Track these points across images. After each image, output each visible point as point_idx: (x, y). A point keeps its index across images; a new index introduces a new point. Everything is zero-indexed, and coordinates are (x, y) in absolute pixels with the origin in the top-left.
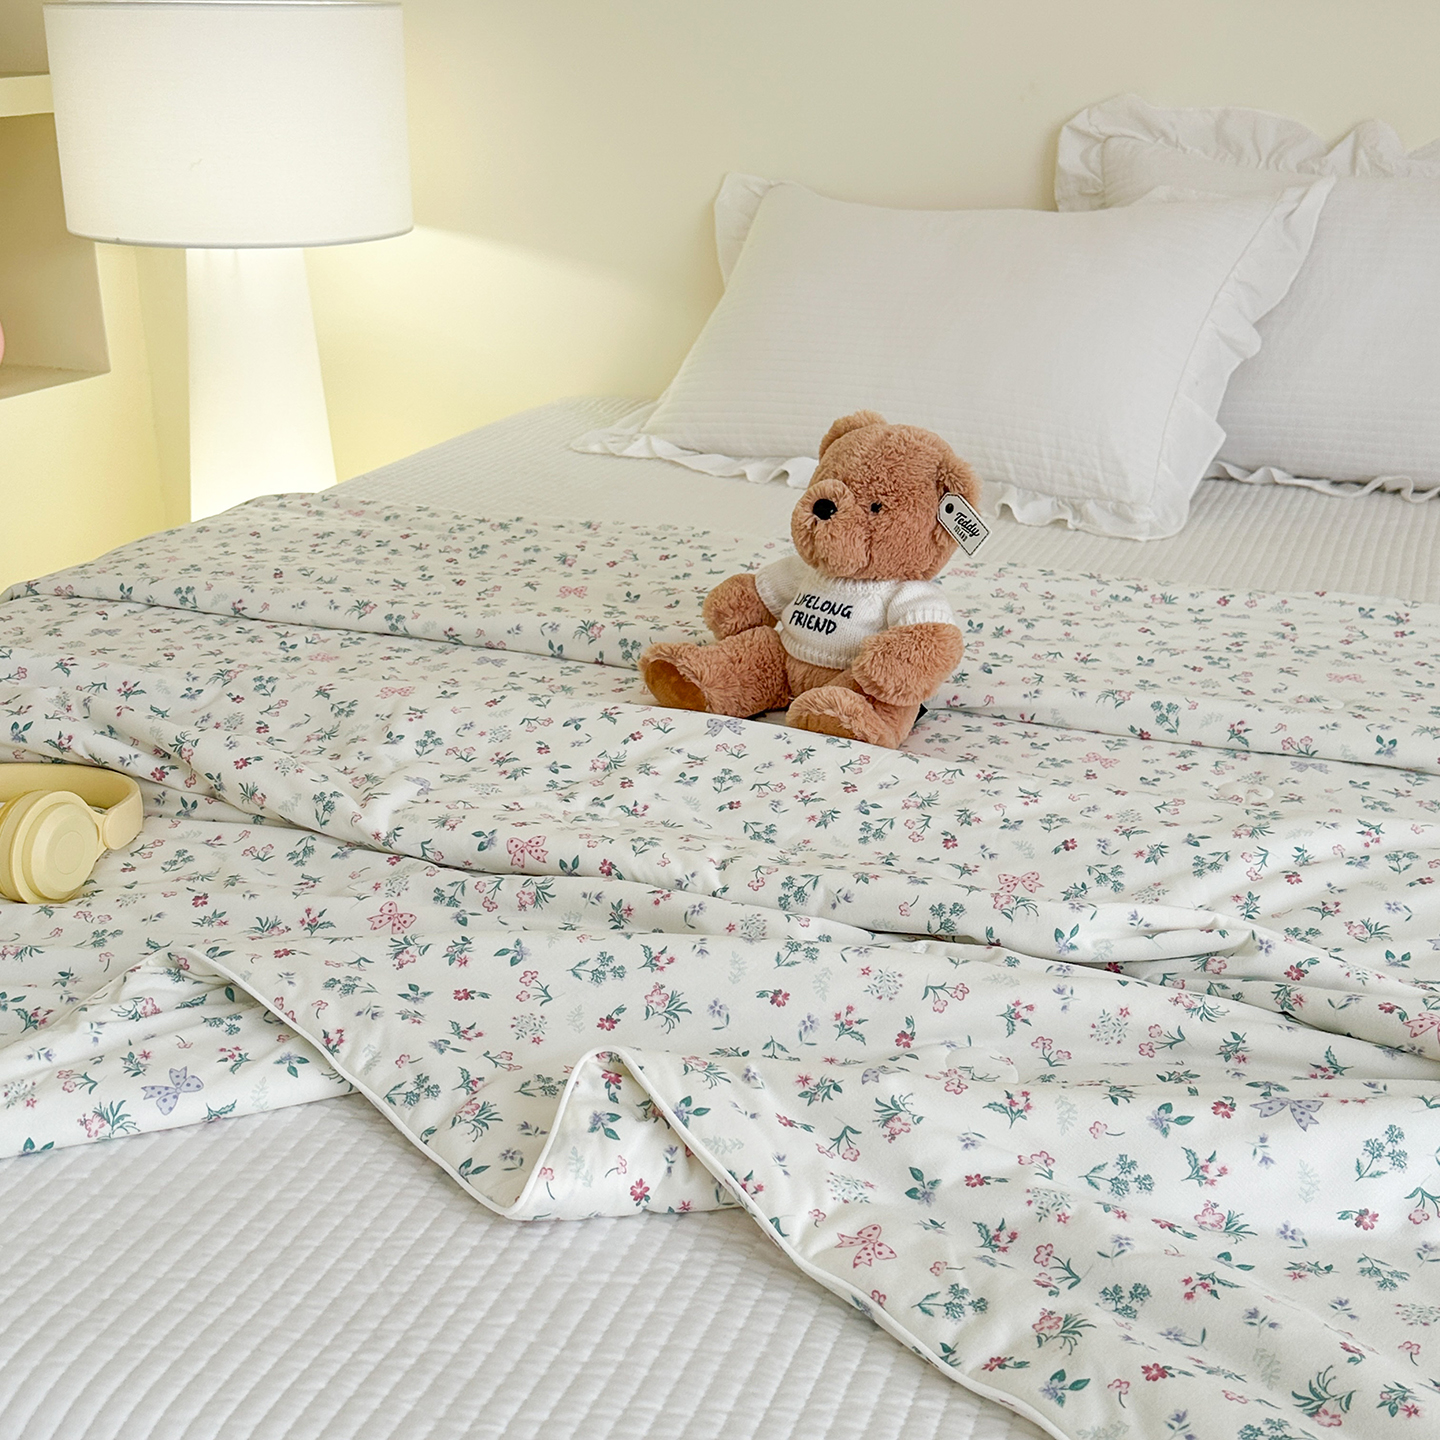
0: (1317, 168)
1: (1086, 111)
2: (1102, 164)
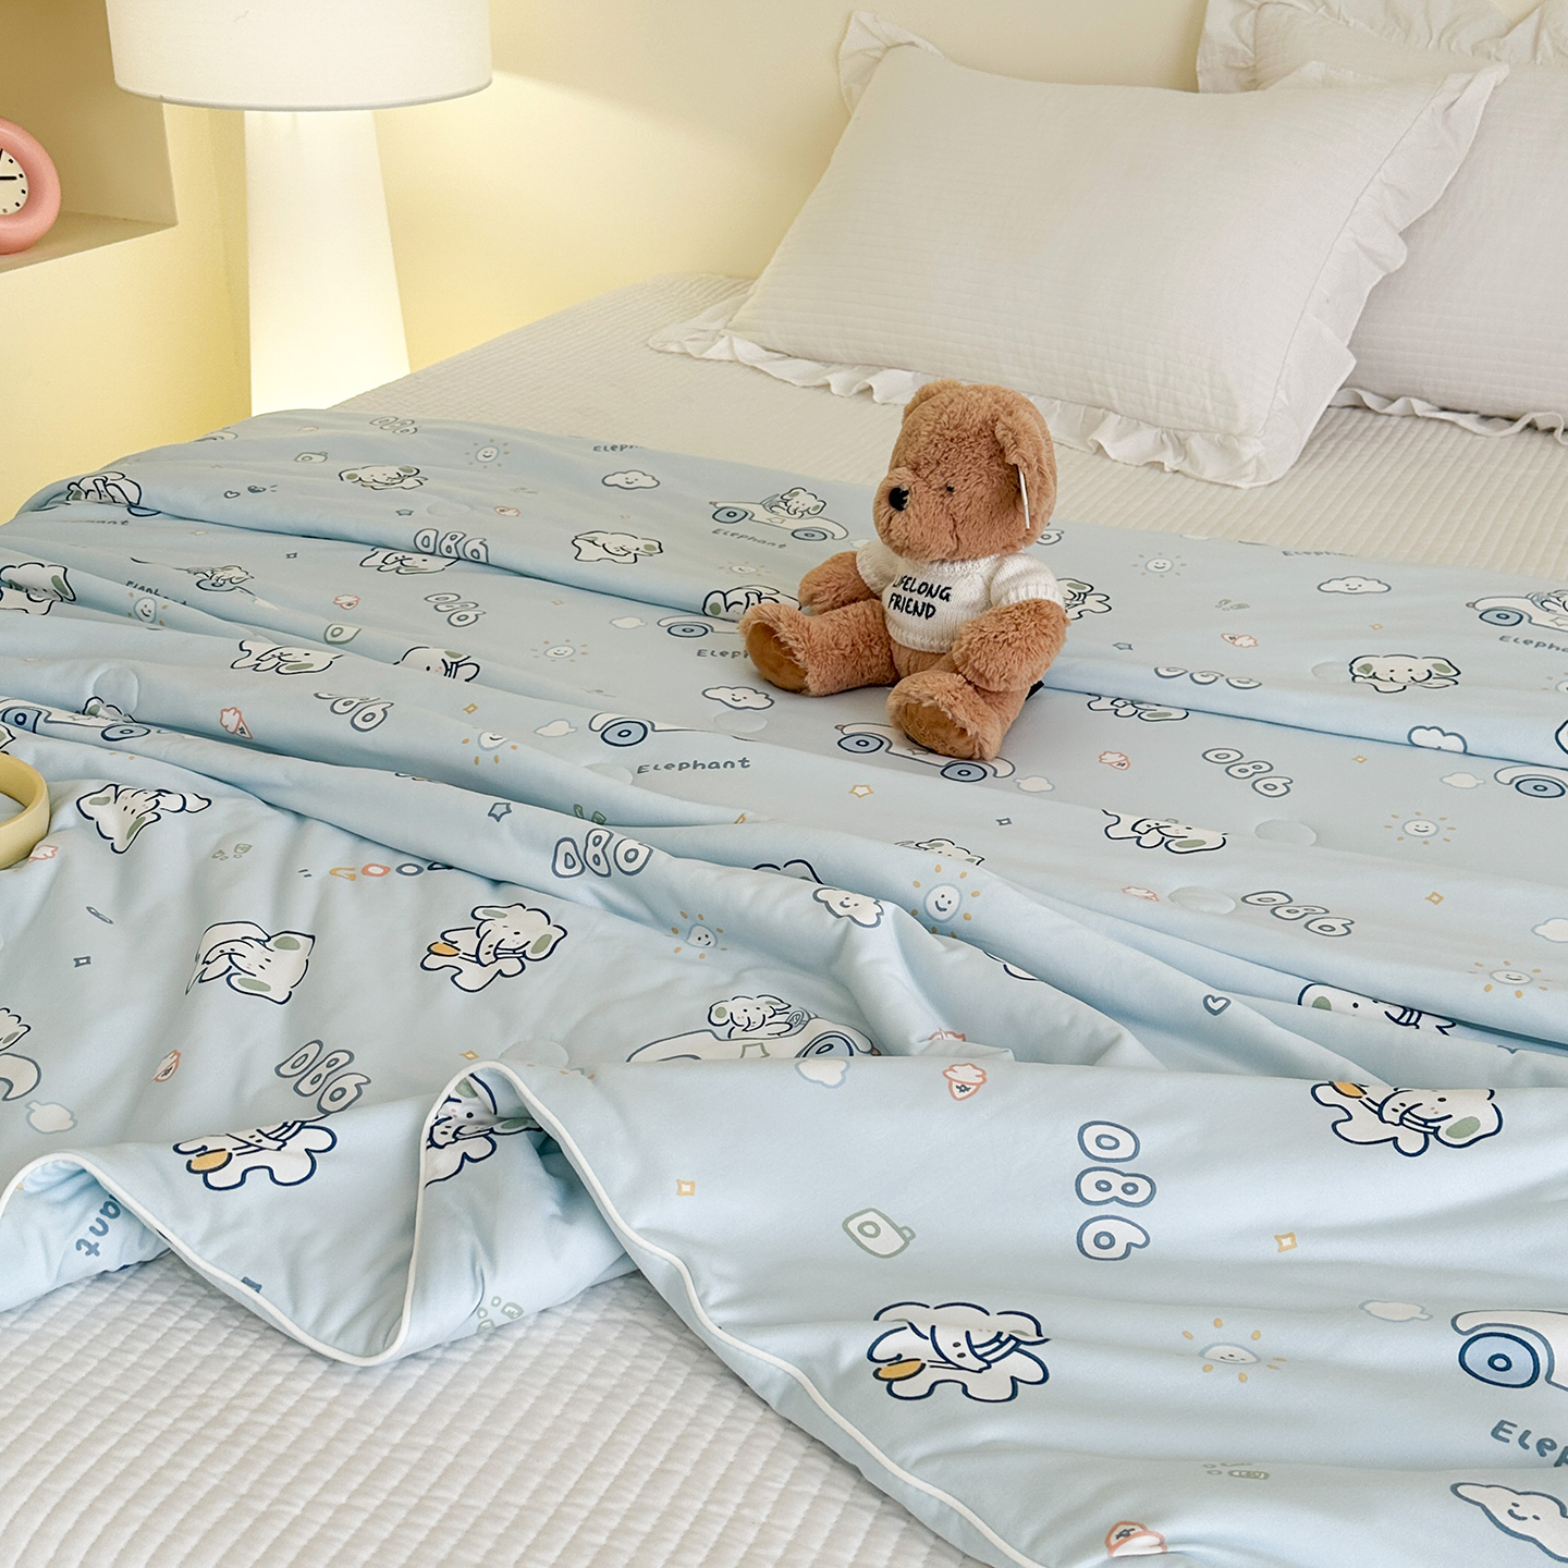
2: (1255, 34)
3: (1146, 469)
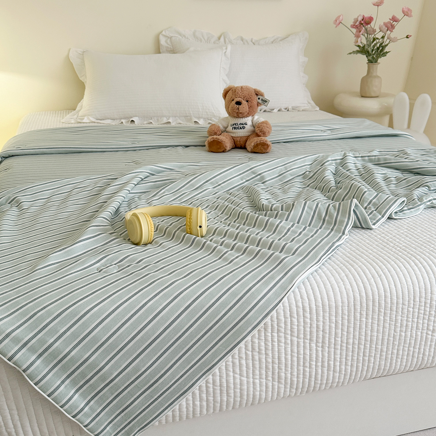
0: (218, 43)
1: (164, 31)
2: (171, 43)
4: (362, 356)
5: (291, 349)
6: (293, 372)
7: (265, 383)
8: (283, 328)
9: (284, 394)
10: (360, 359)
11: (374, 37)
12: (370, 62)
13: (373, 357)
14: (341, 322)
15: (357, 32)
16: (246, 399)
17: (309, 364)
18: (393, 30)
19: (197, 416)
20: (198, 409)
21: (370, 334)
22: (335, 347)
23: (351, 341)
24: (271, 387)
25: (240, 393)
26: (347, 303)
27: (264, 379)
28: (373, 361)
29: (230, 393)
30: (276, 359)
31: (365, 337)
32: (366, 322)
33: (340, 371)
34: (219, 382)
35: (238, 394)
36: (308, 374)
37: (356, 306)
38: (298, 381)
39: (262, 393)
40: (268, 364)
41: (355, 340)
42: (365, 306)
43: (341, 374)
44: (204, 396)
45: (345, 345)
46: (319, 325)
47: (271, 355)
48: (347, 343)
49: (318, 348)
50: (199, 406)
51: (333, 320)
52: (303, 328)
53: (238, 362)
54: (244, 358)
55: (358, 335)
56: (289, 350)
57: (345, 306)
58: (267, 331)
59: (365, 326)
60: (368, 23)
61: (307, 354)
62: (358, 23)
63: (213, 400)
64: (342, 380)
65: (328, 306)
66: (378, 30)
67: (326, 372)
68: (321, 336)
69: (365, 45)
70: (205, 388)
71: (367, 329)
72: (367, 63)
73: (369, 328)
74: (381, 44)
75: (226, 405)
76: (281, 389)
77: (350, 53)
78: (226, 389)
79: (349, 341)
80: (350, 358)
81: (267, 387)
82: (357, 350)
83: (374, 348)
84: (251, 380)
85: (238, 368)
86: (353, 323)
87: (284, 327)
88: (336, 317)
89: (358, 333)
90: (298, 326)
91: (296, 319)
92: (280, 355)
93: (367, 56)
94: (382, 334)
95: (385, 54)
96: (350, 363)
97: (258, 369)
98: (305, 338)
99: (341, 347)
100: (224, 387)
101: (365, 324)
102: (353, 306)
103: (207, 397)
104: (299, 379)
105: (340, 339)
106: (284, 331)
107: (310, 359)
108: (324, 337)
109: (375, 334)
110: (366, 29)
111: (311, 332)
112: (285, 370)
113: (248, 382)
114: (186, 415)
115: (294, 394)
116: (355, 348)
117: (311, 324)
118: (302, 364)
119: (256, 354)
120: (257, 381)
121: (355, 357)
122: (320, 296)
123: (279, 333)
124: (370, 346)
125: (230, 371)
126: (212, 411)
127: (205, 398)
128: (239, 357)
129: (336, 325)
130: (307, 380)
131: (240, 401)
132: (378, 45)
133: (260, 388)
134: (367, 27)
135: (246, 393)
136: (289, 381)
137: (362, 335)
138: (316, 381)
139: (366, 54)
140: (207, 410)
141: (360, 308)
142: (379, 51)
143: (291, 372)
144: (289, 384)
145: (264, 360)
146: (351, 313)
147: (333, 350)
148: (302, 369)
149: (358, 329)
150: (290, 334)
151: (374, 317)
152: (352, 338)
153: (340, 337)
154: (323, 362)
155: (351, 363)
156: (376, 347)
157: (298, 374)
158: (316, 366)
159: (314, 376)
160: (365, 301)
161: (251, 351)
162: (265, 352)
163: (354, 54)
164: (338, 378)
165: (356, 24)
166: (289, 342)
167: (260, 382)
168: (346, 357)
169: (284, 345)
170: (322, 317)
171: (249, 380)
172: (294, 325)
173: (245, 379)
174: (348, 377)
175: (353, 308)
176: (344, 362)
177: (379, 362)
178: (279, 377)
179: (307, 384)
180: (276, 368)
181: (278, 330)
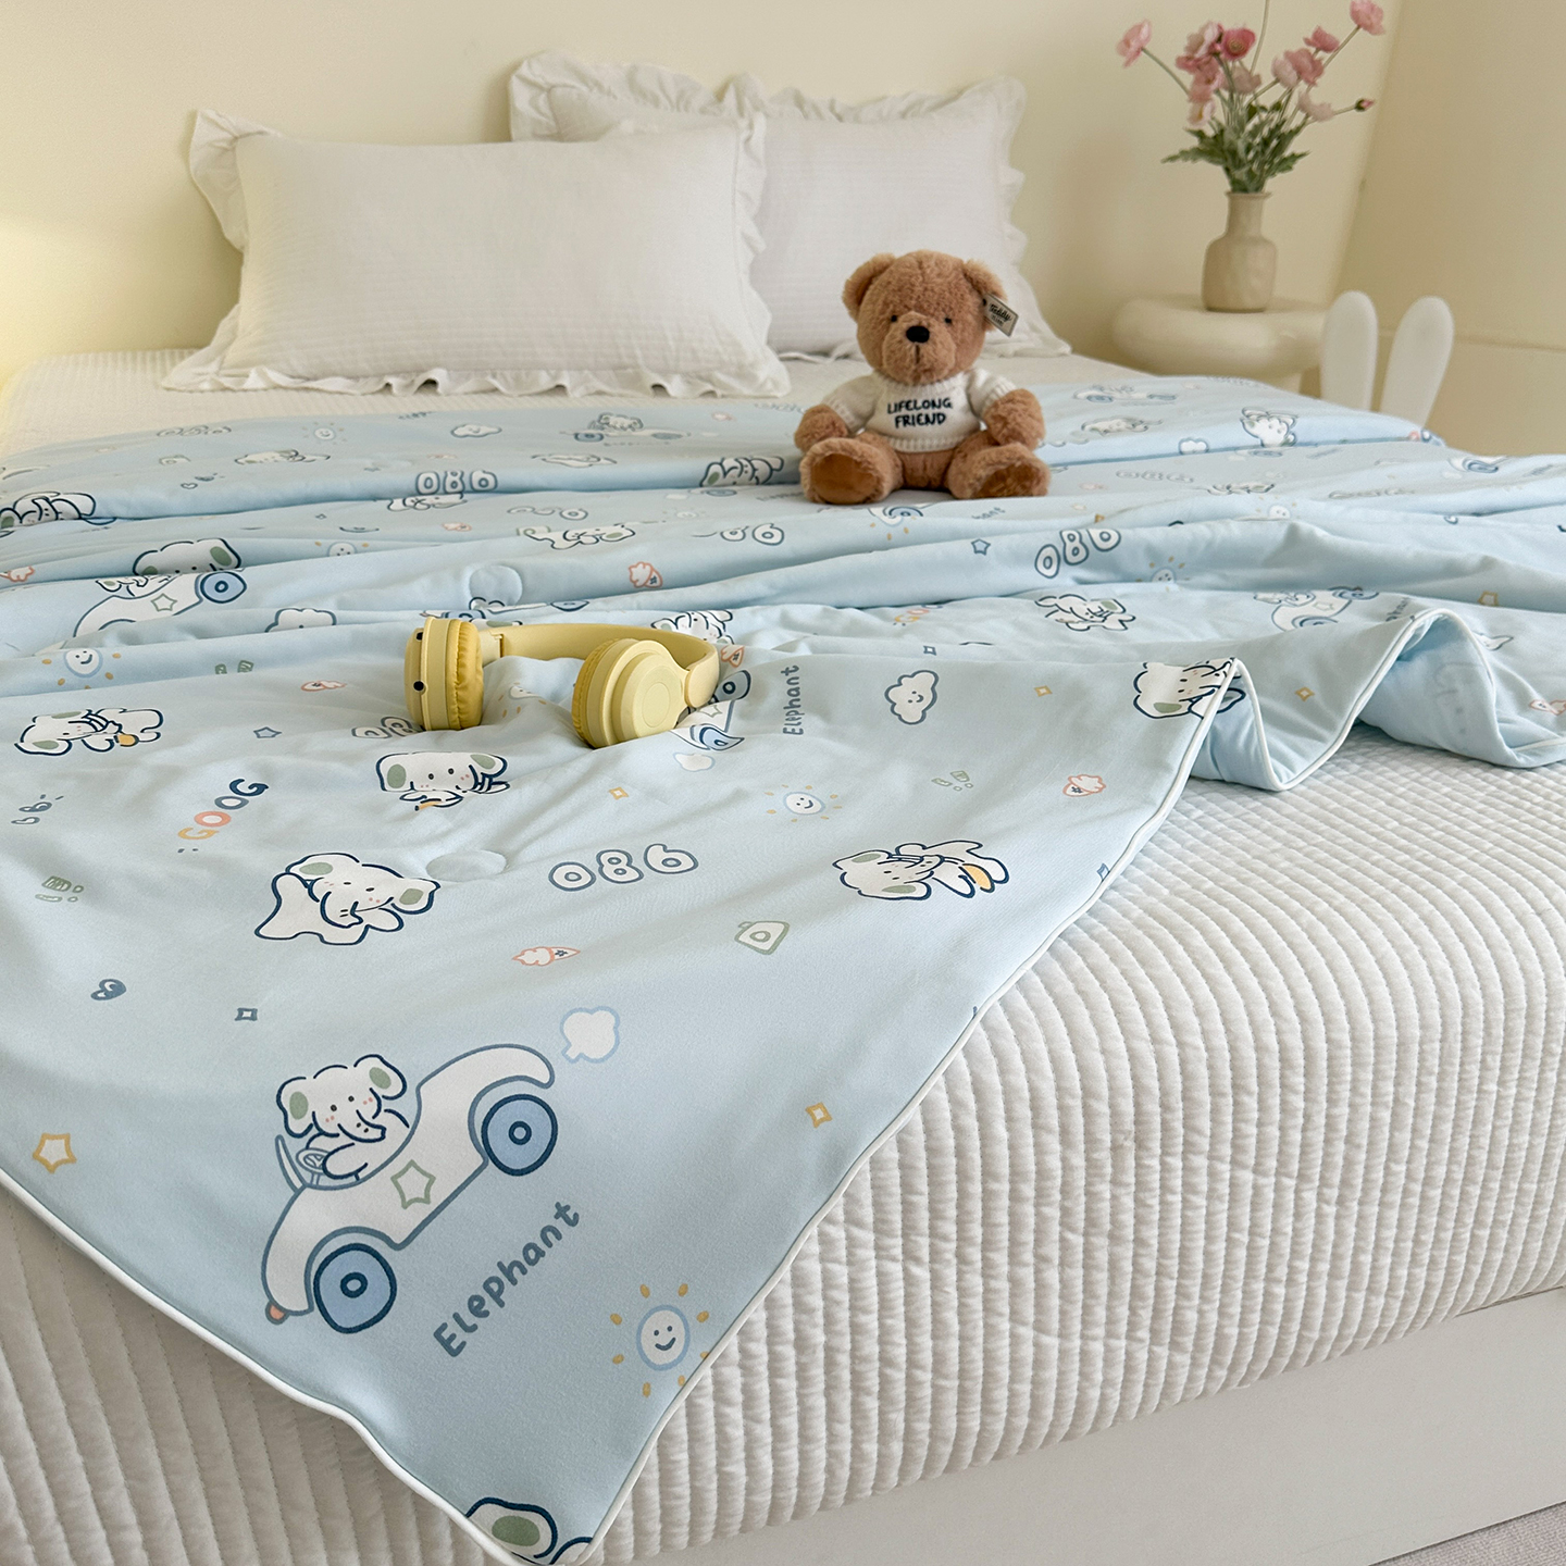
0: (718, 111)
2: (552, 109)
3: (701, 399)
4: (1471, 1226)
5: (1229, 1218)
6: (1230, 1305)
7: (1123, 1351)
8: (1205, 1136)
9: (1185, 1389)
10: (1463, 1236)
11: (1254, 103)
12: (1238, 187)
13: (1507, 1228)
14: (1412, 1104)
15: (1197, 81)
16: (1051, 1418)
17: (1286, 1270)
18: (1318, 81)
19: (862, 1496)
20: (871, 1471)
21: (1507, 1143)
22: (1385, 1200)
23: (1440, 1172)
24: (1143, 1367)
25: (1033, 1396)
26: (1440, 1029)
27: (1123, 1336)
28: (1503, 1244)
29: (996, 1402)
30: (1172, 1258)
31: (1490, 1152)
32: (1499, 1097)
33: (1391, 1287)
34: (957, 1360)
35: (1025, 1403)
36: (1279, 1308)
37: (1470, 1037)
38: (1242, 1337)
39: (1109, 1391)
40: (1141, 1281)
41: (1455, 1168)
42: (1502, 1033)
43: (1391, 1301)
44: (898, 1419)
45: (1417, 1188)
46: (1335, 1117)
47: (1154, 1242)
48: (1428, 1182)
49: (1325, 1207)
50: (876, 1460)
51: (1386, 1094)
52: (1277, 1133)
53: (1032, 1278)
54: (1057, 1262)
55: (1467, 1147)
56: (1223, 1219)
57: (1432, 1041)
58: (1148, 1149)
59: (1492, 1111)
60: (1237, 52)
61: (1285, 1234)
62: (1202, 51)
63: (931, 1435)
64: (1393, 1323)
65: (1372, 1044)
66: (1268, 78)
67: (1342, 1294)
68: (1339, 1160)
69: (1222, 131)
70: (904, 1389)
71: (1498, 1123)
72: (1228, 194)
73: (1507, 1118)
74: (1278, 126)
75: (976, 1447)
76: (1181, 1370)
77: (1172, 159)
78: (980, 1387)
79: (1434, 1173)
80: (1428, 1237)
81: (1129, 1368)
82: (1456, 1204)
83: (1515, 1194)
84: (1077, 1343)
85: (1032, 1302)
86: (1454, 1101)
87: (1208, 1133)
88: (1397, 1084)
89: (1468, 1140)
90: (1260, 1124)
91: (1256, 1097)
92: (1187, 1244)
93: (1227, 170)
94: (1545, 1139)
95: (1287, 164)
96: (1428, 1254)
97: (1104, 1299)
98: (1283, 1170)
99: (1403, 1198)
100: (976, 1378)
101: (1493, 1105)
102: (1459, 1038)
103: (906, 1420)
104: (1245, 1330)
105: (1403, 1168)
106: (1207, 1148)
107: (1293, 1251)
108: (1349, 1163)
109: (1524, 1139)
110: (1228, 73)
111: (1305, 1147)
112: (1201, 1297)
113: (1064, 1354)
114: (821, 1499)
115: (1219, 1387)
116: (1451, 1198)
117: (1307, 1117)
118: (1262, 1270)
119: (1101, 1242)
120: (1097, 1347)
121: (1446, 1230)
122: (1342, 1003)
123: (1191, 1157)
124: (1504, 1188)
125: (1001, 1315)
126: (919, 1473)
127: (901, 1426)
128: (1036, 1256)
129: (1394, 1114)
130: (1274, 1331)
131: (1030, 1428)
132: (1265, 131)
133: (1105, 1374)
134: (1230, 64)
135: (1052, 1397)
136: (1210, 1340)
137: (1480, 1148)
138: (1305, 1333)
139: (1226, 160)
140: (903, 1472)
141: (1484, 1044)
142: (1268, 152)
143: (1222, 1306)
144: (1210, 1352)
145: (1128, 1267)
146: (1452, 1064)
147: (1376, 1209)
148: (1262, 1292)
149: (1470, 1127)
150: (1228, 1159)
151: (1527, 1074)
152: (1445, 1162)
153: (1405, 1160)
154: (1336, 1257)
155: (1432, 1256)
156: (1520, 1190)
157: (1245, 1310)
158: (1312, 1275)
159: (1298, 1315)
160: (1503, 1017)
161: (1082, 1230)
162: (1136, 1231)
163: (1186, 160)
164: (1379, 1314)
165: (1197, 56)
166: (1224, 1189)
167: (1108, 1350)
168: (1416, 1235)
169: (1204, 1203)
170: (1348, 1087)
171: (1067, 1345)
172: (1246, 1121)
173: (1052, 1342)
174: (1413, 1309)
175: (1459, 1045)
176: (1409, 1253)
177: (1525, 1243)
178: (1178, 1327)
179: (1273, 1345)
180: (1171, 1293)
181: (1186, 1143)
